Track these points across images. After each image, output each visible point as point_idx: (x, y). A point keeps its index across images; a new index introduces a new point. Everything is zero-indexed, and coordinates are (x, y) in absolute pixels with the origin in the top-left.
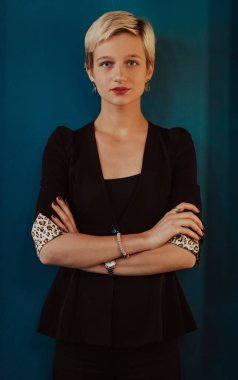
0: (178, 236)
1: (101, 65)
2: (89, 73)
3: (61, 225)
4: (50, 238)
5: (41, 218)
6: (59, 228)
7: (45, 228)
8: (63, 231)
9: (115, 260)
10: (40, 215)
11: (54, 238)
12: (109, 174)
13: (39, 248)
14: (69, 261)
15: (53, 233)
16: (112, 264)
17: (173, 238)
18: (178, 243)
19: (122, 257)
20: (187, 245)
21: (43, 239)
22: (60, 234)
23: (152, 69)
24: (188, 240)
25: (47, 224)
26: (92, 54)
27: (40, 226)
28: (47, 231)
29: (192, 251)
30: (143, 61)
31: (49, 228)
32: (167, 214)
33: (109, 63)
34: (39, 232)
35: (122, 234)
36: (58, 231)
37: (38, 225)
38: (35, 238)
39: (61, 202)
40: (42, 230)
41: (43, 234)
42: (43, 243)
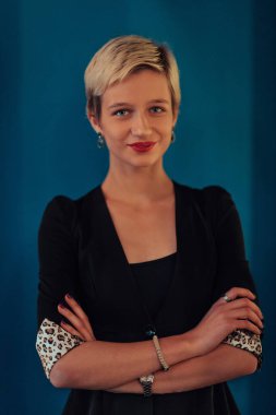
0: (234, 334)
1: (115, 113)
2: (92, 121)
3: (75, 333)
4: (63, 351)
5: (47, 325)
6: (74, 337)
7: (55, 338)
8: (80, 340)
9: (153, 374)
10: (46, 320)
11: (69, 350)
14: (92, 382)
15: (66, 345)
17: (227, 338)
18: (235, 343)
20: (249, 347)
21: (54, 354)
22: (77, 345)
23: (177, 112)
24: (247, 337)
25: (56, 331)
26: (99, 99)
27: (48, 336)
28: (58, 342)
29: (253, 353)
30: (168, 106)
31: (60, 338)
32: (214, 306)
33: (124, 111)
34: (48, 345)
35: (159, 337)
36: (73, 341)
37: (45, 335)
38: (41, 353)
39: (72, 302)
40: (50, 342)
41: (53, 348)
42: (54, 360)
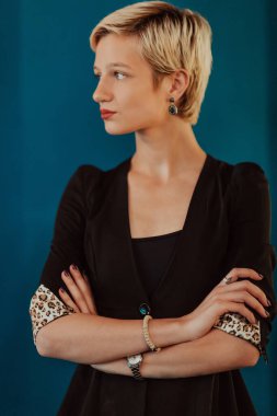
3: (70, 303)
5: (43, 290)
6: (66, 305)
7: (45, 305)
9: (141, 354)
11: (56, 318)
12: (139, 230)
13: (35, 332)
15: (55, 312)
16: (137, 360)
18: (228, 329)
19: (148, 351)
20: (244, 334)
21: (41, 320)
22: (65, 314)
24: (242, 324)
25: (49, 299)
27: (40, 302)
28: (48, 309)
29: (250, 341)
31: (51, 305)
34: (37, 310)
36: (63, 310)
37: (38, 300)
38: (33, 318)
39: (76, 273)
40: (40, 308)
41: (42, 314)
42: (40, 325)
